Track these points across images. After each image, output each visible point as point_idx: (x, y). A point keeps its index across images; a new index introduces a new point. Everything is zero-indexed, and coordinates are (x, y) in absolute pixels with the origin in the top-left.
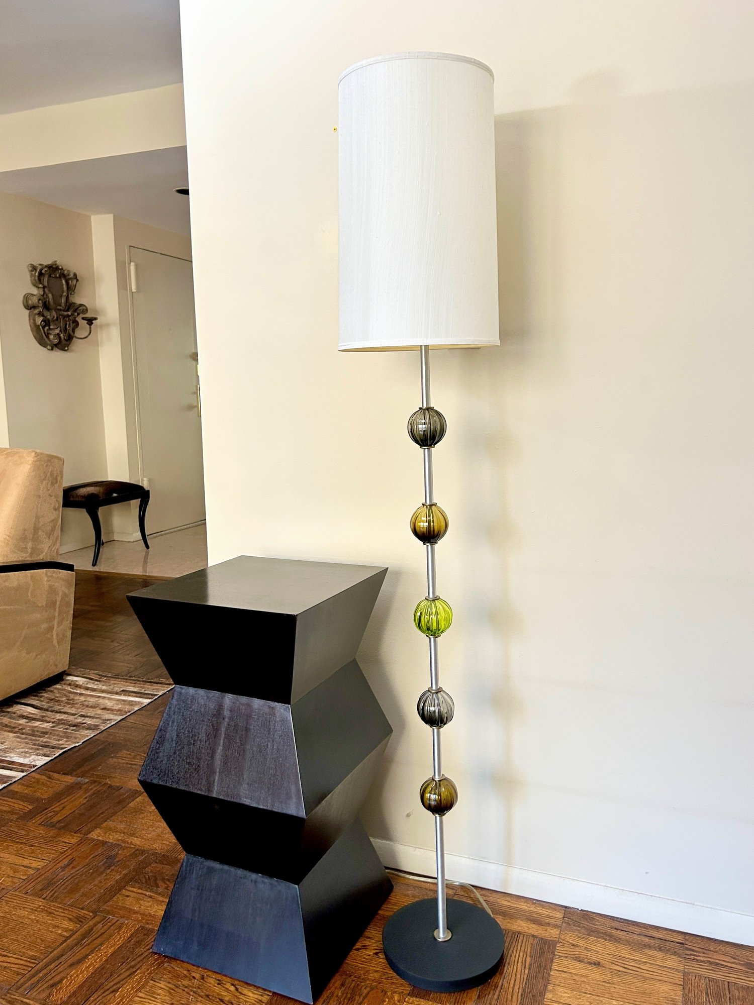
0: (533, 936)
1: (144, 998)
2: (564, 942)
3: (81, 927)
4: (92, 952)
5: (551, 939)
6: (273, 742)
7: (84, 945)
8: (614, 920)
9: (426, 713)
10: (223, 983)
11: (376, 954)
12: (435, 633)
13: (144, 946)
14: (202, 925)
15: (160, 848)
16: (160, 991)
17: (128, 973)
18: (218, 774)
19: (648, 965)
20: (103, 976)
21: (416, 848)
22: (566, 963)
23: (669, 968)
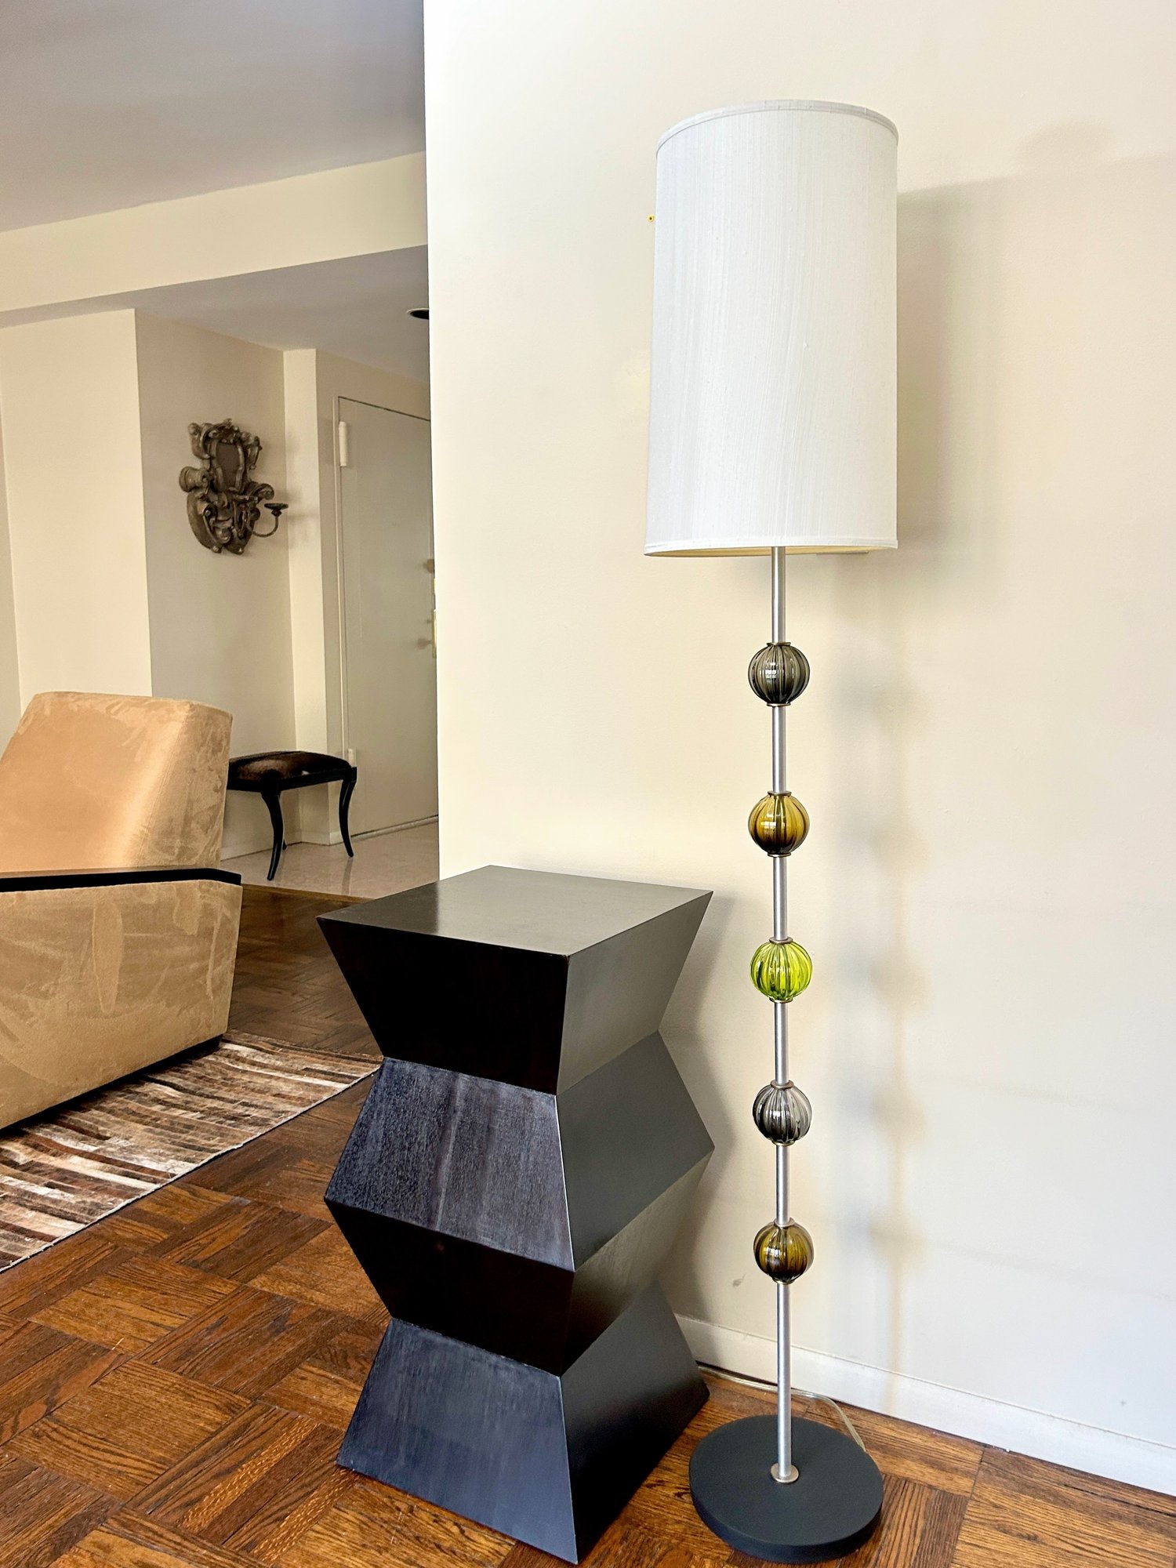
0: (930, 1487)
1: (323, 1534)
2: (980, 1500)
3: (234, 1420)
4: (248, 1458)
5: (959, 1493)
6: (528, 1151)
7: (237, 1447)
8: (1063, 1471)
9: (766, 1121)
10: (441, 1521)
11: (679, 1495)
12: (783, 995)
13: (326, 1455)
14: (413, 1428)
15: (354, 1309)
16: (346, 1525)
17: (301, 1493)
18: (443, 1196)
19: (1117, 1546)
20: (261, 1496)
21: (748, 1334)
22: (982, 1532)
23: (1151, 1552)
